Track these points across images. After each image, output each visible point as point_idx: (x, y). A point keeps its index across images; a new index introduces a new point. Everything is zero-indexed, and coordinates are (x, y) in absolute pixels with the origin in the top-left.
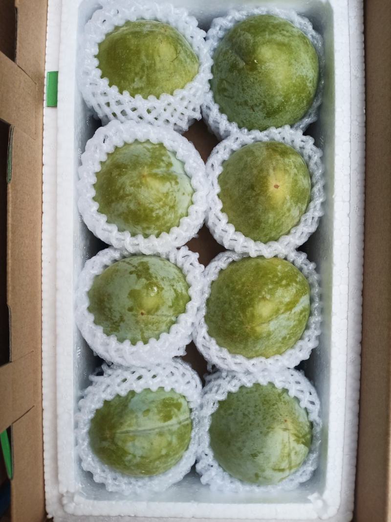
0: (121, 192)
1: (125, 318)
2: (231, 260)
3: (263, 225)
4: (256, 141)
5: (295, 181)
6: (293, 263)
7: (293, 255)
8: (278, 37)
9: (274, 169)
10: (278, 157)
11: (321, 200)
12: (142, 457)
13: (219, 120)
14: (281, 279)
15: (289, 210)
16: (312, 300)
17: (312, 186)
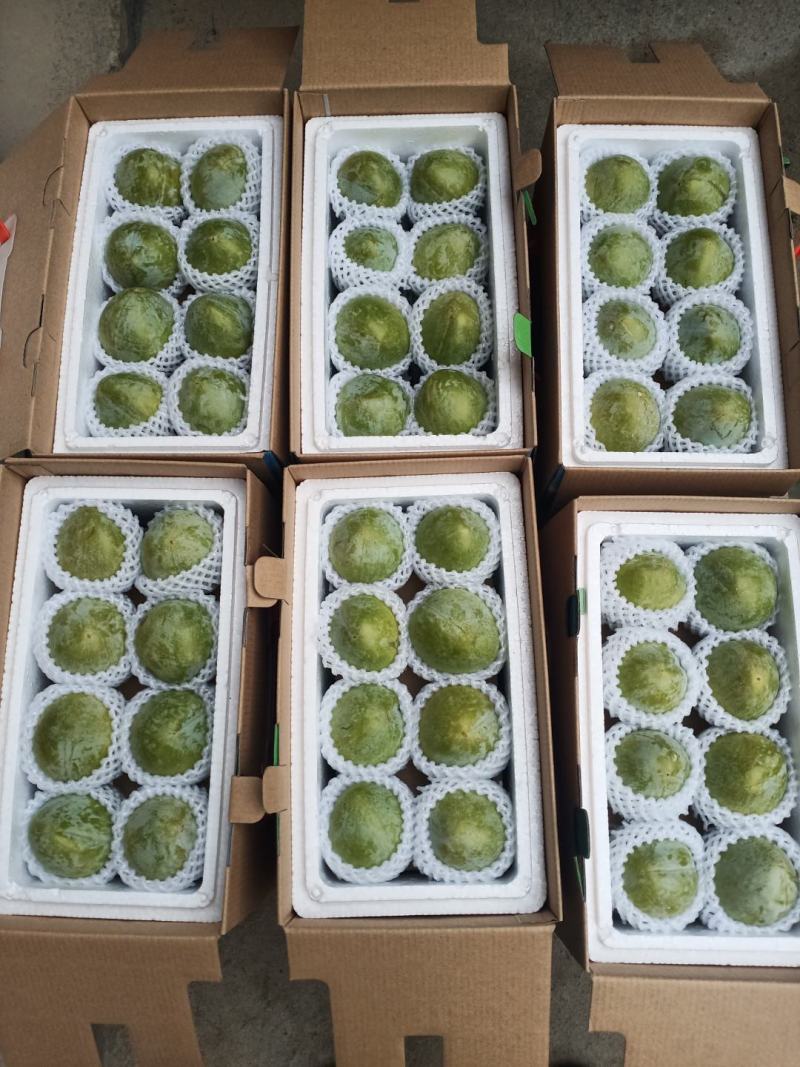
0: (645, 682)
1: (654, 779)
2: (718, 735)
3: (748, 708)
4: (732, 640)
5: (771, 675)
6: (768, 738)
7: (768, 732)
8: (751, 572)
9: (756, 665)
10: (757, 656)
11: (789, 688)
12: (671, 893)
13: (701, 623)
14: (767, 750)
15: (768, 696)
16: (788, 769)
17: (780, 677)
